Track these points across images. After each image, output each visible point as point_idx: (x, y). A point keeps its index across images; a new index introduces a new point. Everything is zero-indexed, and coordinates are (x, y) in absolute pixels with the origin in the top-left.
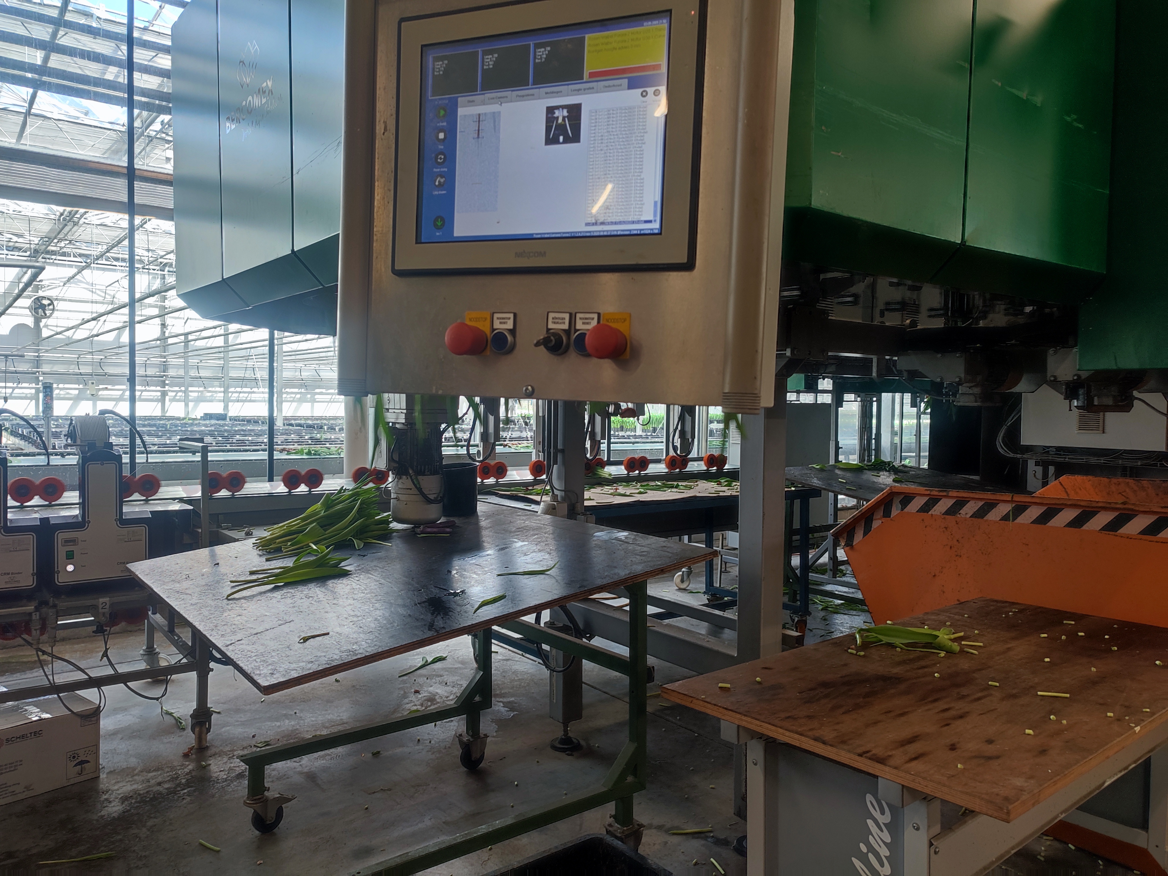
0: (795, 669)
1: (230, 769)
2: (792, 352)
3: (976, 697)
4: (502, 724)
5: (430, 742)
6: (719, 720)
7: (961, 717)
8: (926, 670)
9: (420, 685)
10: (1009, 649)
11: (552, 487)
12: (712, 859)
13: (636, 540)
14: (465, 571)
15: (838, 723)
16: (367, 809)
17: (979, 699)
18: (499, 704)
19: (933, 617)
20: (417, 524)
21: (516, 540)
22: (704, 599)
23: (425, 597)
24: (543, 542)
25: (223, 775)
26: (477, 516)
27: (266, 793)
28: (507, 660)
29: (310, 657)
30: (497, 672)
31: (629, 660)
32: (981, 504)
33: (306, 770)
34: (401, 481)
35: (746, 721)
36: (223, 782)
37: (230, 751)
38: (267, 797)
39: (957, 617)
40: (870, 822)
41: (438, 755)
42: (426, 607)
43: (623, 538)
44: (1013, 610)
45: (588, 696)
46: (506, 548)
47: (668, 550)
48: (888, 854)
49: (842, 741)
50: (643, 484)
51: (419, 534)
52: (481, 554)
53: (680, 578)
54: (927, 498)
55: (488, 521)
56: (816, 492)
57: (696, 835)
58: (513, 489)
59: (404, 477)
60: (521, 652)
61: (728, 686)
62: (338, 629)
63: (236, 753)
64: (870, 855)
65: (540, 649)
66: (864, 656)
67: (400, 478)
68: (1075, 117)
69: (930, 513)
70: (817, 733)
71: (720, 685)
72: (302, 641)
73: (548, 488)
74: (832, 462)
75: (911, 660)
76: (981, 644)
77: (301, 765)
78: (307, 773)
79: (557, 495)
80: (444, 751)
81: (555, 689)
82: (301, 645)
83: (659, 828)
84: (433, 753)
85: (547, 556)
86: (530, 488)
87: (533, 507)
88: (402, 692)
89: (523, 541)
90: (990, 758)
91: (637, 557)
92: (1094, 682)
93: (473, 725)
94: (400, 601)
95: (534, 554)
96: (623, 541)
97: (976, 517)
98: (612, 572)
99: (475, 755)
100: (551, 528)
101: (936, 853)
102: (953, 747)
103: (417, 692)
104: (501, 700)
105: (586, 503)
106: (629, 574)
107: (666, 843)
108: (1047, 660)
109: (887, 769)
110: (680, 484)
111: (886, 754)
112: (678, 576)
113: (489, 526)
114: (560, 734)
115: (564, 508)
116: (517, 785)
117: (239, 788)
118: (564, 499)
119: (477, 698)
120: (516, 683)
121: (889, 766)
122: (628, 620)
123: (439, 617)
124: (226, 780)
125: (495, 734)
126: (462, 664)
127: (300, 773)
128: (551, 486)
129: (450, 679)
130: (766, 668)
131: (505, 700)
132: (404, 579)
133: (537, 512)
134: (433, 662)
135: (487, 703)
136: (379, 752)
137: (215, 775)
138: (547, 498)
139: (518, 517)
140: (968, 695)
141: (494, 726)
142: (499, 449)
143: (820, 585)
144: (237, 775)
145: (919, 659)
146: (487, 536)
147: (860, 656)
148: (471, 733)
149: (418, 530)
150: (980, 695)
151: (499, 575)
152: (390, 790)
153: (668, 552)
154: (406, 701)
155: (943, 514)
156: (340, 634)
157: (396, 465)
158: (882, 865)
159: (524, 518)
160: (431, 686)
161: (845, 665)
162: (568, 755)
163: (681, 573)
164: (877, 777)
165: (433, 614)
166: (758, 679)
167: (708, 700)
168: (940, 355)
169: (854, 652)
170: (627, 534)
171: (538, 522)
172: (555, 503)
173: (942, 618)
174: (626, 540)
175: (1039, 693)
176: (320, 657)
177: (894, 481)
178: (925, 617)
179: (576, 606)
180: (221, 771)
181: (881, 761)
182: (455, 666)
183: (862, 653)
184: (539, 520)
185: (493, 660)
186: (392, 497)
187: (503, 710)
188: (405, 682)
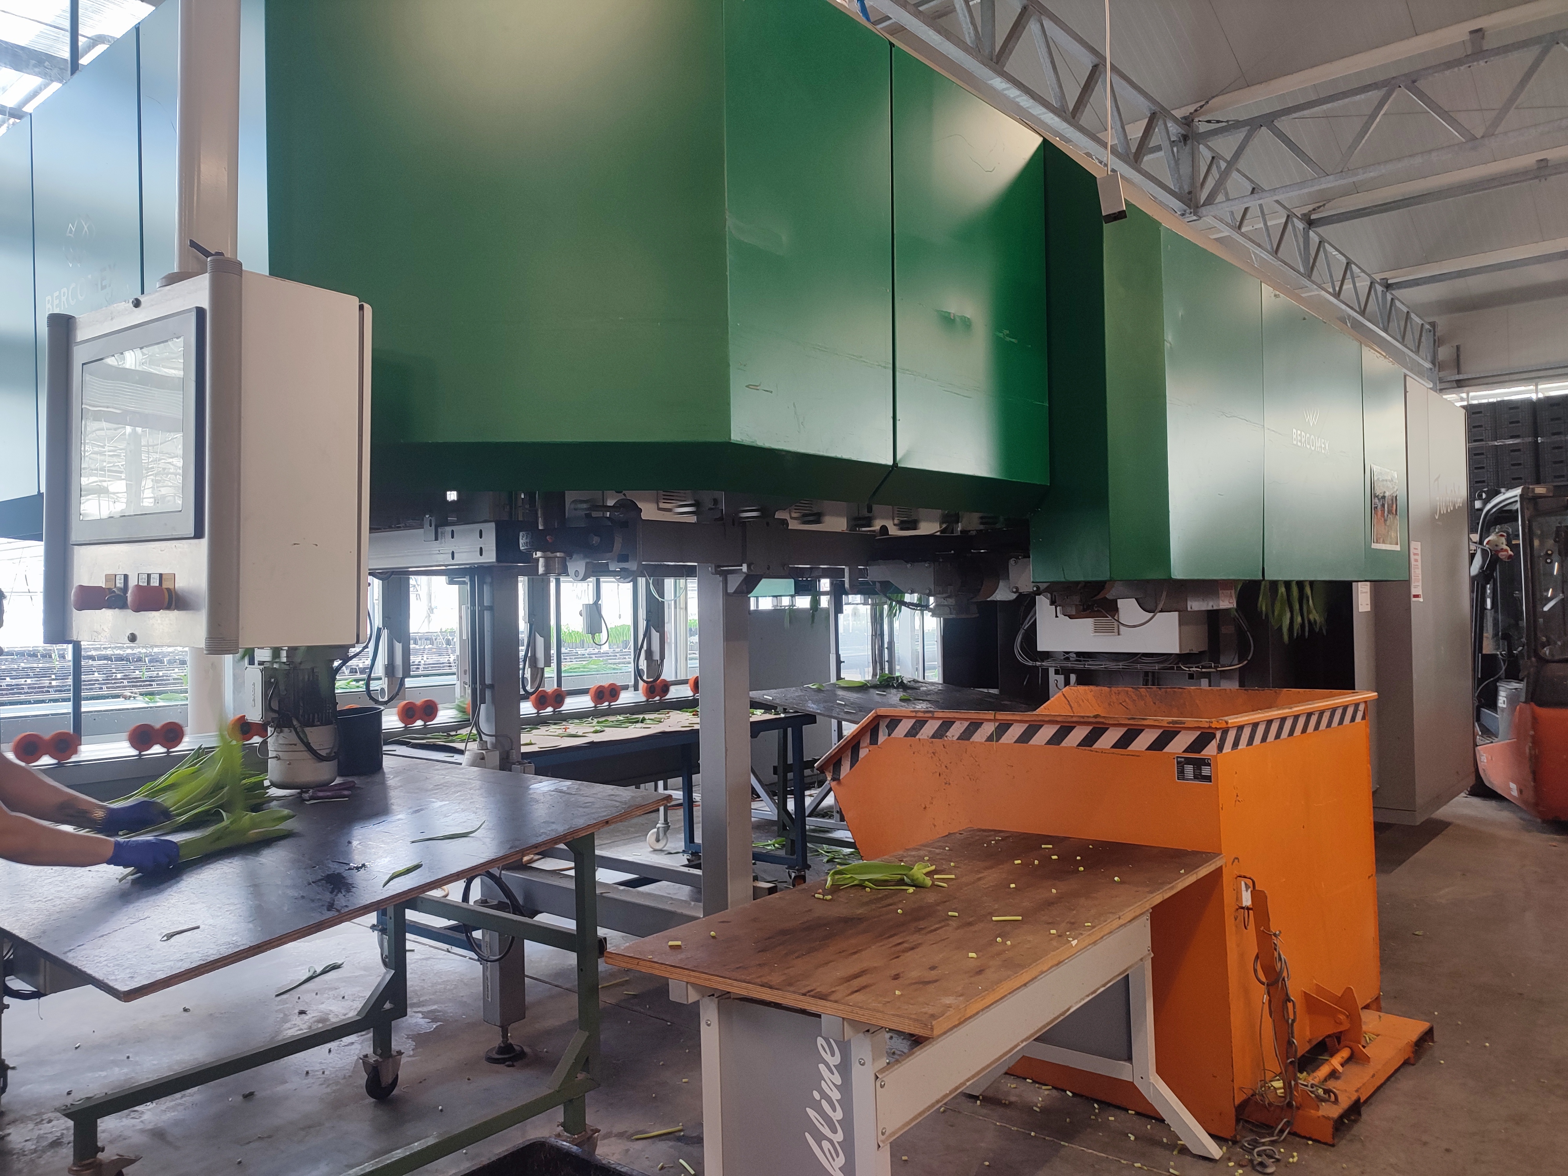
0: (755, 920)
1: (40, 1138)
2: (749, 567)
3: (933, 928)
4: (421, 1040)
5: (323, 1073)
6: (667, 978)
7: (912, 949)
8: (891, 907)
9: (307, 1003)
10: (979, 879)
11: (480, 732)
12: (681, 1161)
13: (580, 790)
14: (370, 840)
15: (788, 968)
16: (240, 1162)
17: (935, 930)
18: (417, 1015)
19: (913, 853)
20: (303, 788)
21: (434, 800)
22: (684, 859)
23: (320, 875)
24: (467, 799)
25: (30, 1146)
26: (384, 773)
27: (100, 1156)
28: (427, 959)
29: (178, 955)
30: (413, 975)
31: (576, 933)
32: (966, 724)
33: (150, 1127)
34: (281, 734)
35: (695, 977)
36: (32, 1154)
37: (36, 1115)
38: (101, 1160)
39: (938, 851)
40: (822, 1067)
41: (334, 1088)
42: (322, 886)
43: (565, 789)
44: (997, 838)
45: (532, 992)
46: (422, 810)
47: (616, 798)
48: (839, 1097)
49: (789, 984)
50: (600, 720)
51: (308, 800)
52: (389, 820)
53: (655, 836)
54: (913, 721)
55: (398, 779)
56: (811, 719)
57: (663, 1137)
58: (429, 736)
59: (286, 730)
60: (446, 946)
61: (679, 943)
62: (211, 921)
63: (45, 1117)
64: (824, 1102)
65: (470, 938)
66: (830, 900)
67: (281, 732)
68: (1008, 332)
69: (917, 737)
70: (764, 980)
71: (671, 943)
72: (165, 938)
73: (474, 731)
74: (833, 679)
75: (881, 899)
76: (953, 876)
77: (142, 1122)
78: (151, 1130)
79: (486, 742)
80: (342, 1081)
81: (489, 984)
82: (165, 943)
83: (620, 1135)
84: (328, 1086)
85: (472, 816)
86: (453, 733)
87: (457, 758)
88: (281, 1015)
89: (443, 801)
90: (929, 983)
91: (579, 809)
92: (1050, 903)
93: (383, 1043)
94: (289, 882)
95: (457, 815)
96: (564, 793)
97: (962, 739)
98: (549, 829)
99: (386, 1080)
100: (479, 782)
101: (882, 1087)
102: (896, 977)
103: (302, 1012)
104: (419, 1009)
105: (524, 749)
106: (568, 829)
107: (627, 1151)
108: (1013, 886)
109: (828, 1004)
110: (647, 716)
111: (830, 991)
112: (653, 834)
113: (399, 784)
114: (498, 1042)
115: (495, 757)
116: (441, 1110)
117: (56, 1159)
118: (495, 746)
119: (388, 1006)
120: (439, 987)
121: (830, 1001)
122: (574, 887)
123: (340, 895)
124: (35, 1151)
125: (411, 1053)
126: (365, 970)
127: (143, 1131)
128: (477, 730)
129: (348, 991)
130: (723, 922)
131: (425, 1009)
132: (292, 855)
133: (461, 764)
134: (325, 972)
135: (401, 1011)
136: (252, 1094)
137: (20, 1146)
138: (473, 746)
139: (436, 772)
140: (925, 928)
141: (411, 1044)
142: (409, 682)
143: (828, 832)
144: (51, 1143)
145: (886, 897)
146: (397, 797)
147: (826, 900)
148: (379, 1051)
149: (306, 796)
150: (937, 926)
151: (413, 842)
152: (270, 1137)
153: (616, 801)
154: (288, 1025)
155: (931, 738)
156: (214, 926)
157: (276, 715)
158: (834, 1110)
159: (444, 772)
160: (323, 1003)
161: (810, 910)
162: (508, 1066)
163: (655, 830)
164: (819, 1016)
165: (331, 893)
166: (713, 933)
167: (655, 960)
168: (909, 566)
169: (821, 896)
170: (570, 783)
171: (461, 776)
172: (484, 752)
173: (922, 853)
174: (569, 791)
175: (994, 918)
176: (192, 953)
177: (901, 700)
178: (905, 854)
179: (511, 877)
180: (26, 1141)
181: (823, 997)
182: (356, 974)
183: (829, 897)
184: (463, 774)
185: (408, 961)
186: (270, 756)
187: (423, 1022)
188: (285, 1002)
